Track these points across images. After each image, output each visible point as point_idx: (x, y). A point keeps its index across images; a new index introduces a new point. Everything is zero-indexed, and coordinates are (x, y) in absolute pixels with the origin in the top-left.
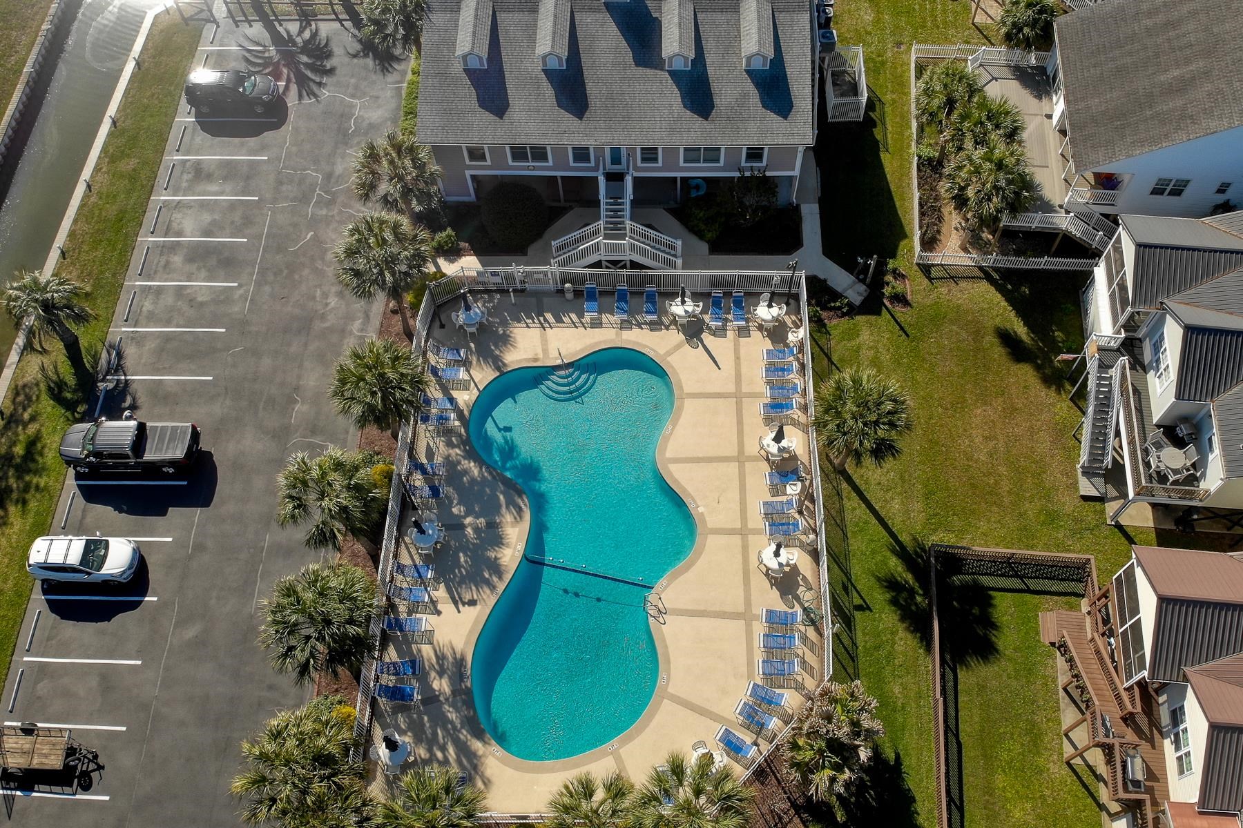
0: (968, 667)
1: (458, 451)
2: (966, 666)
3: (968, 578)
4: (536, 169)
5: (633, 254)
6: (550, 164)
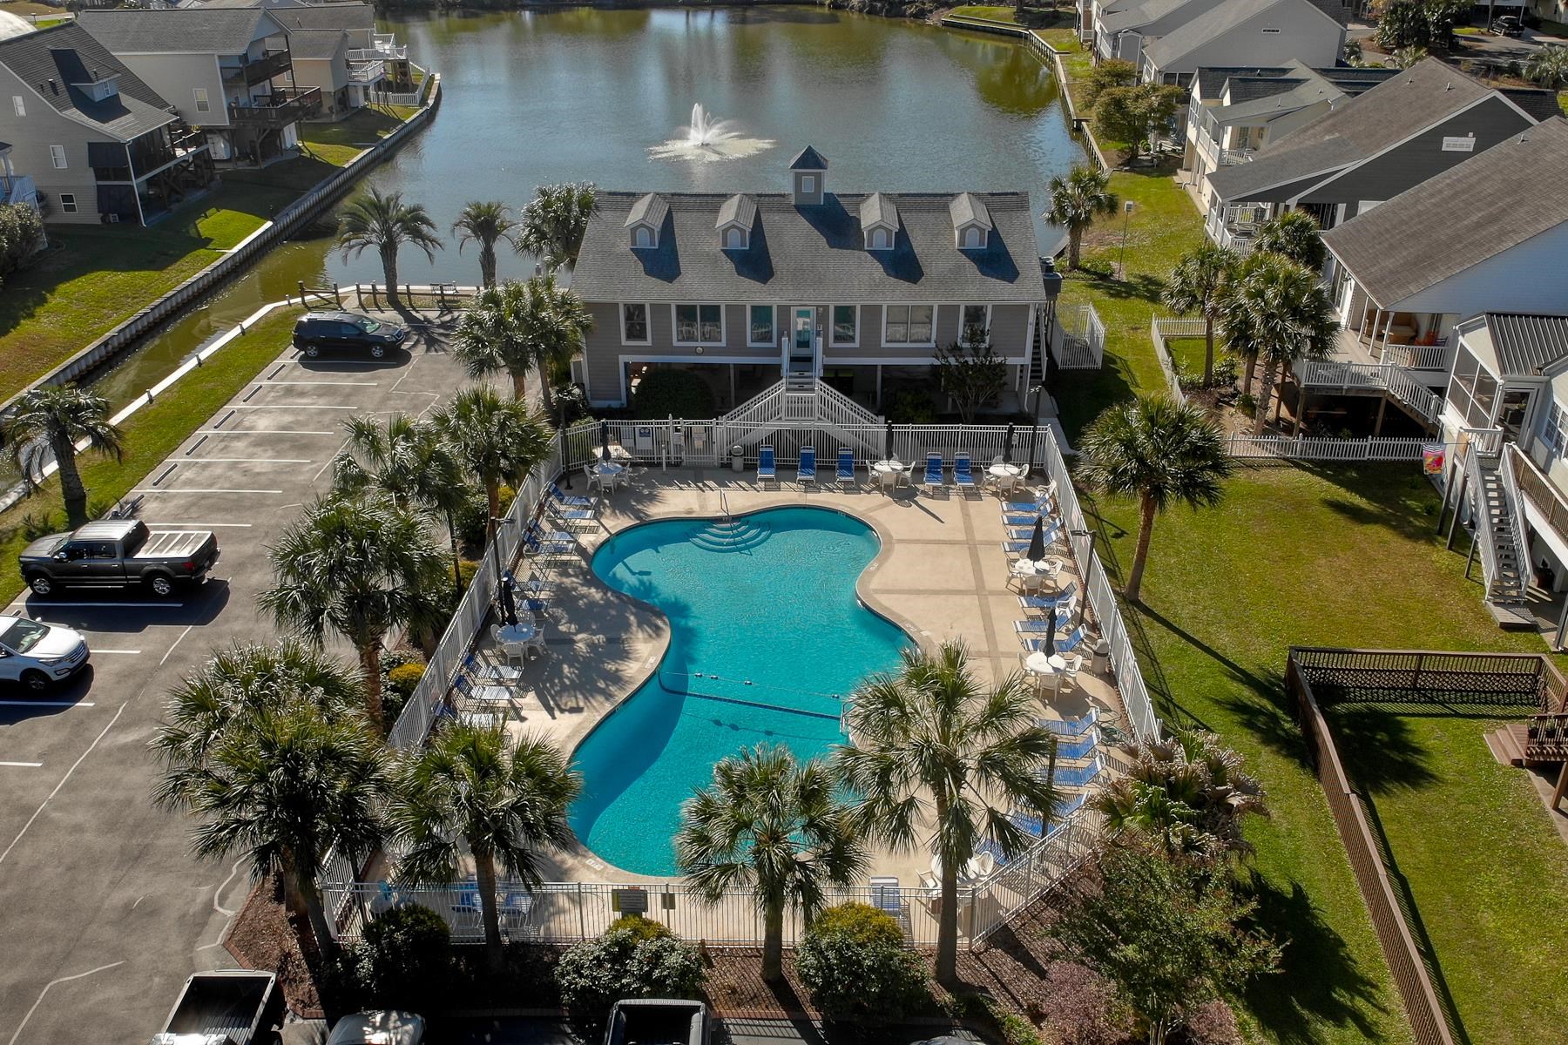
0: (1388, 793)
1: (574, 579)
2: (1385, 793)
3: (1359, 706)
4: (706, 352)
5: (822, 417)
6: (723, 344)
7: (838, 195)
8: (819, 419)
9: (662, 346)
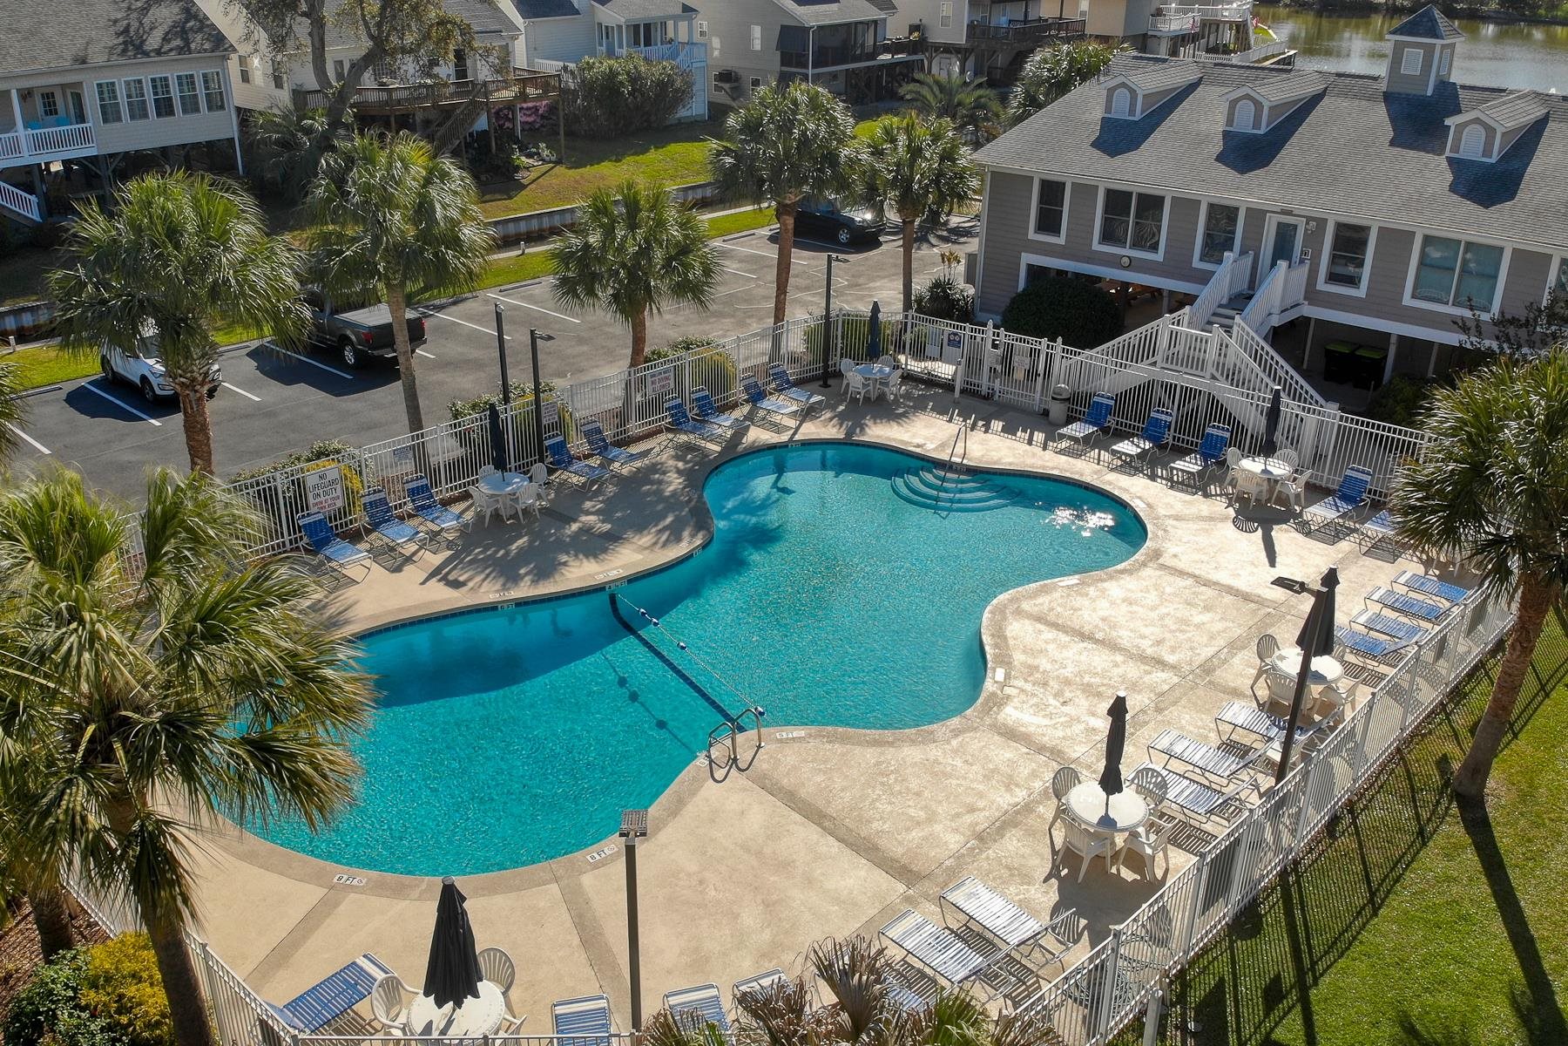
4: (1132, 265)
5: (1218, 375)
6: (1159, 256)
7: (1463, 87)
8: (1213, 377)
9: (1078, 248)
